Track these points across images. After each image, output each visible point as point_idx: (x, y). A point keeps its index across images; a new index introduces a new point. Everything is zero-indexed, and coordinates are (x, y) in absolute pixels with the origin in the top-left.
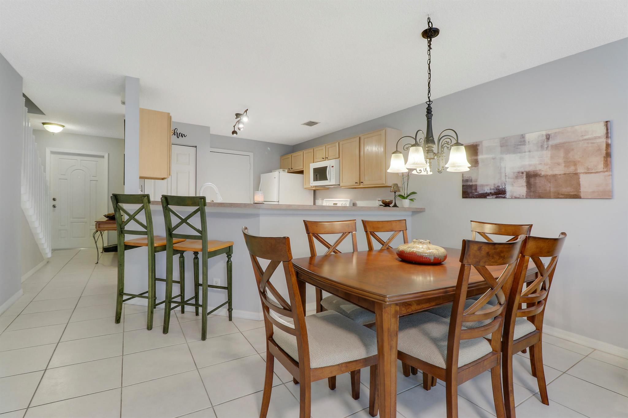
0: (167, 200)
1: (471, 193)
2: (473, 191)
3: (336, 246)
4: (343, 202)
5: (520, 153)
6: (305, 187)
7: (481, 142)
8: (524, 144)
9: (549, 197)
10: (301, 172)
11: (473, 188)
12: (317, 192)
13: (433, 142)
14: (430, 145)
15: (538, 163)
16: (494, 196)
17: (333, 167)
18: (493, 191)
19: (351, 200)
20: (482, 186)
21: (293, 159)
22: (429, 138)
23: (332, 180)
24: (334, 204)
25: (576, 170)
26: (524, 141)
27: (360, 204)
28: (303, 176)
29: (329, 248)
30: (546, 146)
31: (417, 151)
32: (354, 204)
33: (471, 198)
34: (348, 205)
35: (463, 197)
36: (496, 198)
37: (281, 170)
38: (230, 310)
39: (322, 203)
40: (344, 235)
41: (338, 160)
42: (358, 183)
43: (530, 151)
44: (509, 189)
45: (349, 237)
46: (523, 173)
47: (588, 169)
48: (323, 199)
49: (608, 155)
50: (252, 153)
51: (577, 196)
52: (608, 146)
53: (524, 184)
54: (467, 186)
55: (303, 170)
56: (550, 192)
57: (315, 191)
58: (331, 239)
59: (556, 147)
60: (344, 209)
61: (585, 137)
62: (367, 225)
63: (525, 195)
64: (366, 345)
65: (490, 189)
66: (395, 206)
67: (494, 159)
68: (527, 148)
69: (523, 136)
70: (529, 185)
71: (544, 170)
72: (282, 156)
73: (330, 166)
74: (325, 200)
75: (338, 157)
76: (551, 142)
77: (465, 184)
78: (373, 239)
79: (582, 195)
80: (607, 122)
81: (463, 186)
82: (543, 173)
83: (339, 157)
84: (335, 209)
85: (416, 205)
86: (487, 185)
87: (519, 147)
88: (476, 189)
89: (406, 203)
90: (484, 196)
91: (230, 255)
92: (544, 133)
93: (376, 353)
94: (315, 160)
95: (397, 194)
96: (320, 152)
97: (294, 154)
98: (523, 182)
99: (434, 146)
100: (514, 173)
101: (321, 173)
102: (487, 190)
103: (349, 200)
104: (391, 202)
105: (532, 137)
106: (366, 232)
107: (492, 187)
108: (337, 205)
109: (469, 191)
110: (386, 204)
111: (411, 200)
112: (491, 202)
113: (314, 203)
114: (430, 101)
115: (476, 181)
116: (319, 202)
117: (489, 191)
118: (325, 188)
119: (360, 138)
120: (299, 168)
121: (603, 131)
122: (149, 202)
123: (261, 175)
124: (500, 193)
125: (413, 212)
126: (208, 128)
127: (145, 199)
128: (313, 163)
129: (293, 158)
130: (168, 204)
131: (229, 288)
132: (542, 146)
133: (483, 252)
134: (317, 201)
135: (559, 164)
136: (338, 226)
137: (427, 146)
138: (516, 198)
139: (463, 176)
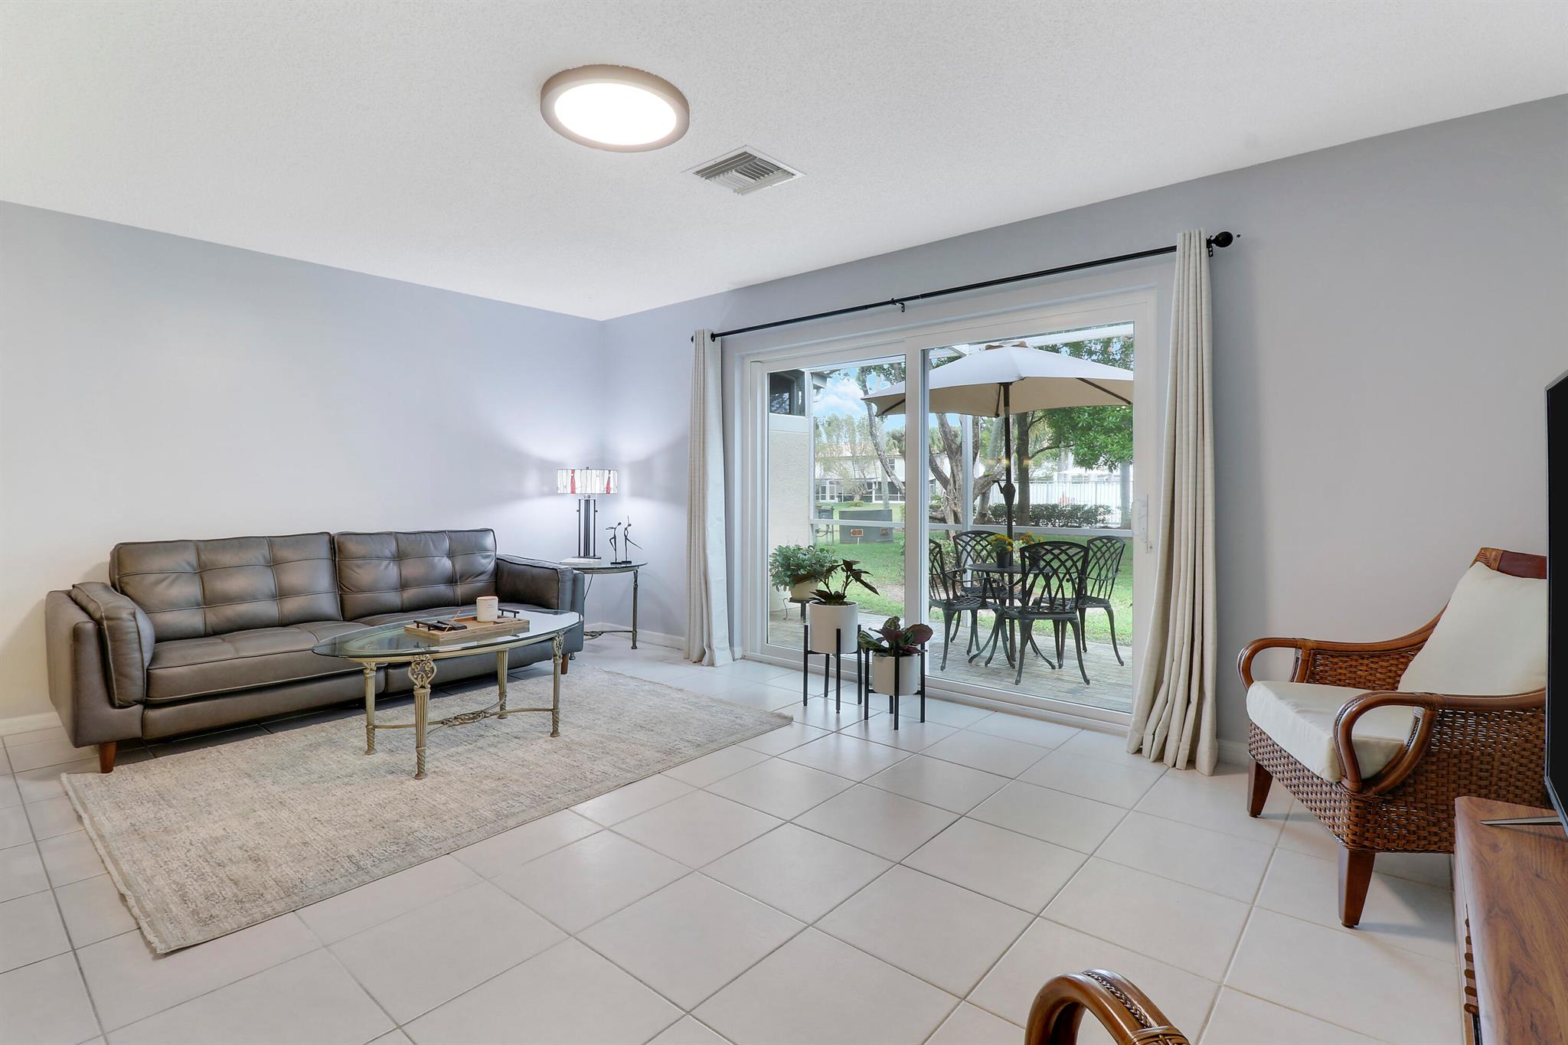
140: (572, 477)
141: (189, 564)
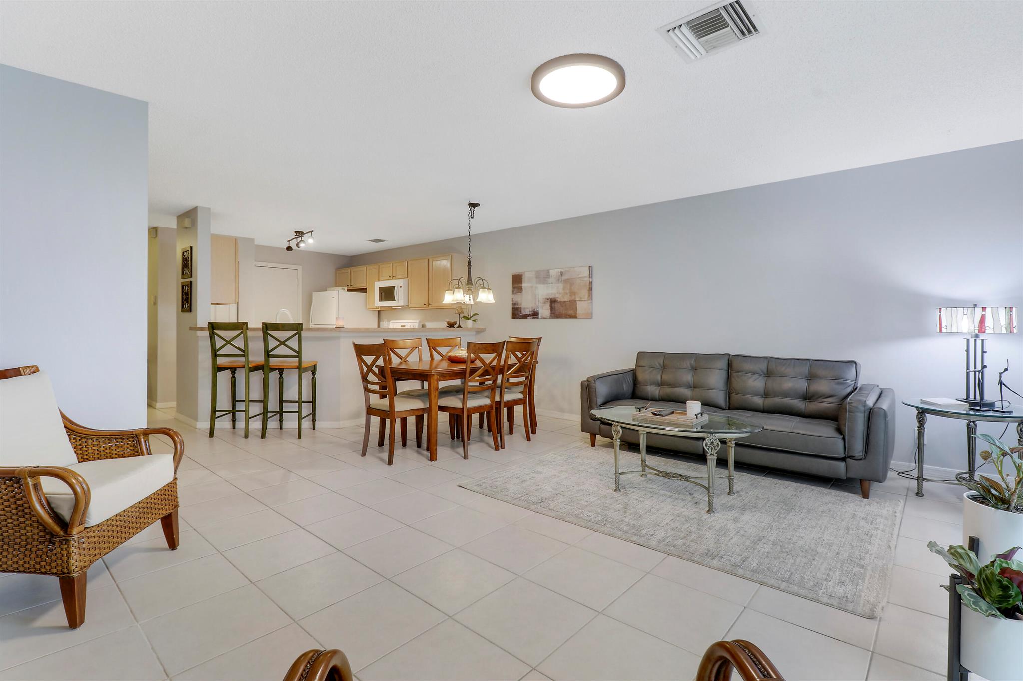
0: (267, 328)
1: (518, 314)
2: (519, 313)
3: (406, 358)
4: (411, 324)
5: (547, 284)
6: (368, 307)
7: (524, 273)
8: (549, 278)
9: (562, 318)
10: (364, 290)
11: (520, 310)
12: (382, 314)
13: (471, 284)
14: (470, 286)
15: (556, 292)
16: (532, 317)
17: (401, 287)
18: (531, 313)
19: (420, 322)
20: (525, 308)
21: (352, 275)
22: (469, 282)
23: (400, 299)
24: (402, 326)
25: (575, 298)
26: (549, 276)
27: (429, 325)
28: (366, 295)
29: (401, 359)
30: (560, 280)
31: (459, 292)
32: (423, 326)
33: (518, 318)
34: (416, 327)
35: (513, 318)
36: (533, 318)
37: (340, 288)
38: (314, 420)
39: (389, 325)
40: (413, 349)
41: (407, 279)
42: (427, 304)
43: (552, 283)
44: (540, 312)
45: (416, 351)
46: (548, 299)
47: (581, 298)
48: (389, 321)
49: (591, 289)
50: (301, 267)
51: (575, 317)
52: (591, 283)
53: (549, 308)
54: (515, 308)
55: (366, 289)
56: (562, 314)
57: (379, 312)
58: (403, 353)
59: (566, 281)
60: (412, 330)
61: (580, 276)
62: (429, 341)
63: (549, 316)
64: (424, 402)
65: (530, 312)
66: (459, 326)
67: (532, 287)
68: (550, 280)
69: (548, 272)
70: (552, 309)
71: (560, 298)
72: (338, 269)
73: (398, 287)
74: (392, 321)
75: (406, 277)
76: (564, 278)
77: (514, 307)
78: (434, 352)
79: (578, 316)
80: (590, 267)
81: (513, 308)
82: (559, 300)
83: (408, 277)
84: (403, 330)
85: (479, 325)
86: (528, 308)
87: (547, 279)
88: (521, 311)
89: (469, 323)
90: (525, 317)
91: (315, 372)
92: (560, 270)
93: (428, 406)
94: (381, 279)
95: (461, 315)
96: (387, 269)
97: (354, 269)
98: (548, 306)
99: (472, 287)
100: (544, 299)
101: (387, 294)
102: (528, 312)
103: (418, 321)
104: (455, 323)
105: (554, 273)
106: (429, 347)
107: (531, 310)
108: (405, 327)
109: (516, 312)
110: (451, 325)
111: (474, 321)
112: (530, 321)
113: (379, 326)
114: (470, 257)
115: (521, 305)
116: (384, 324)
117: (529, 313)
118: (391, 308)
119: (428, 260)
120: (362, 286)
121: (587, 273)
122: (247, 328)
123: (314, 293)
124: (535, 315)
125: (476, 332)
126: (252, 240)
127: (245, 327)
128: (379, 281)
129: (352, 273)
130: (267, 330)
131: (313, 402)
132: (559, 280)
133: (477, 348)
134: (381, 323)
135: (567, 294)
136: (409, 343)
137: (467, 287)
138: (544, 318)
139: (512, 301)
140: (940, 315)
141: (660, 364)
